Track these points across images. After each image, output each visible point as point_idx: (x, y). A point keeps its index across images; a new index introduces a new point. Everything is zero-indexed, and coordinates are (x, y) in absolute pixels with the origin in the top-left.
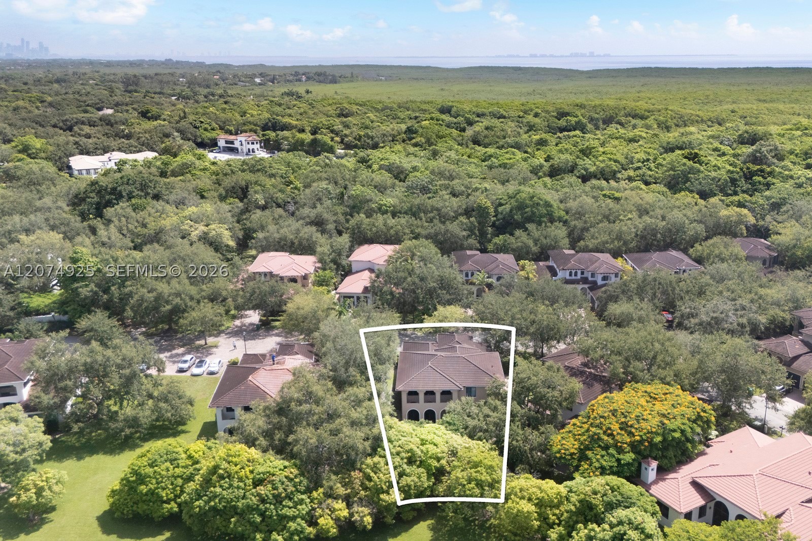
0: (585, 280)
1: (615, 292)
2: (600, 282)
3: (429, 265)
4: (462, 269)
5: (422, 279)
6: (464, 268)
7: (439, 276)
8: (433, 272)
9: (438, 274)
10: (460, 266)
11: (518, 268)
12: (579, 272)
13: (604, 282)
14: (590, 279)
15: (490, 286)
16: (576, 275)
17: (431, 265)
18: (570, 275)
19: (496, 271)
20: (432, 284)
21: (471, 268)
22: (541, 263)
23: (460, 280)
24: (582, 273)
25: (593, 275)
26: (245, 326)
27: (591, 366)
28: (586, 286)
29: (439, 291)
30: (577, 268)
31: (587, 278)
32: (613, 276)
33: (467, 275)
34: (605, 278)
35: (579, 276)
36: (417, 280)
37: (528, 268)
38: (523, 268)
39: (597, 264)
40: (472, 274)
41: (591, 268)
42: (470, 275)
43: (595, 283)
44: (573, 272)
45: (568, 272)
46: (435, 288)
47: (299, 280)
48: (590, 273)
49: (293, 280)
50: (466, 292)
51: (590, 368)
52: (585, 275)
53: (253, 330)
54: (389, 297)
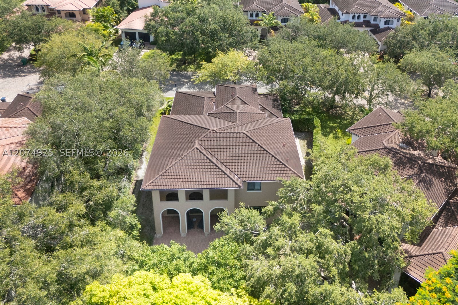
0: (367, 24)
1: (405, 38)
2: (382, 26)
3: (212, 5)
4: (246, 9)
5: (203, 20)
6: (250, 9)
7: (221, 17)
8: (217, 13)
9: (221, 15)
10: (245, 7)
11: (302, 10)
12: (362, 16)
13: (386, 26)
14: (372, 22)
15: (275, 29)
16: (359, 17)
17: (214, 5)
18: (353, 18)
19: (281, 13)
20: (213, 26)
21: (256, 8)
22: (322, 6)
23: (245, 22)
24: (365, 17)
25: (375, 19)
26: (12, 59)
27: (416, 145)
28: (368, 29)
29: (221, 34)
30: (360, 11)
31: (369, 22)
32: (395, 21)
33: (251, 15)
34: (387, 22)
35: (362, 19)
36: (196, 21)
37: (311, 10)
38: (307, 10)
39: (379, 9)
40: (257, 15)
41: (374, 12)
42: (254, 15)
43: (377, 26)
44: (357, 15)
45: (351, 16)
46: (216, 31)
47: (77, 15)
48: (373, 17)
49: (71, 15)
50: (250, 35)
51: (415, 149)
52: (366, 19)
53: (19, 65)
54: (164, 38)
